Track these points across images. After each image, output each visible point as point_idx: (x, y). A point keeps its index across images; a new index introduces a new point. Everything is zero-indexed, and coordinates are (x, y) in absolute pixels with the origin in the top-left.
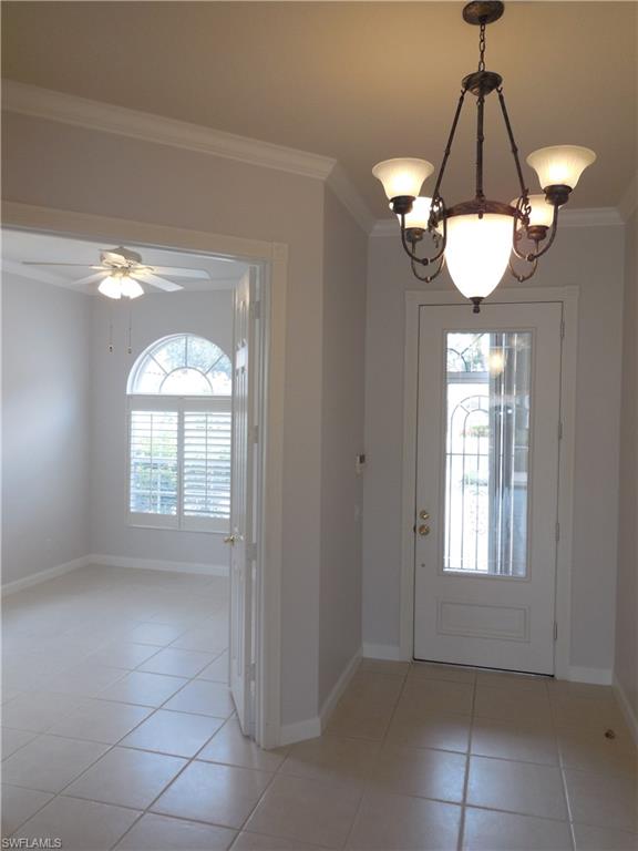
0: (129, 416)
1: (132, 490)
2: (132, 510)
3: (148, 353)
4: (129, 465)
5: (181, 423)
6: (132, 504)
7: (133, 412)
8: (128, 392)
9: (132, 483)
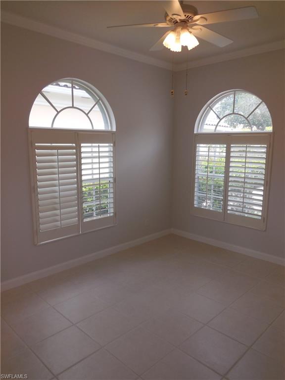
0: (195, 147)
1: (196, 194)
2: (195, 206)
3: (209, 106)
4: (194, 179)
5: (228, 152)
6: (195, 202)
7: (197, 145)
8: (195, 132)
9: (196, 189)
